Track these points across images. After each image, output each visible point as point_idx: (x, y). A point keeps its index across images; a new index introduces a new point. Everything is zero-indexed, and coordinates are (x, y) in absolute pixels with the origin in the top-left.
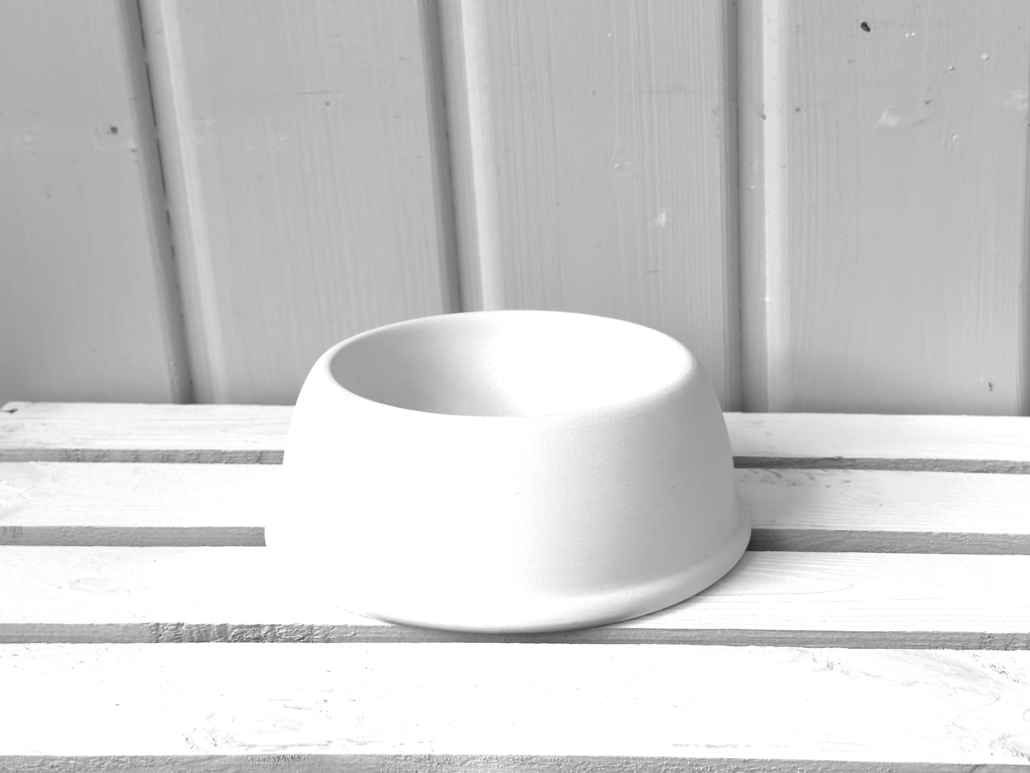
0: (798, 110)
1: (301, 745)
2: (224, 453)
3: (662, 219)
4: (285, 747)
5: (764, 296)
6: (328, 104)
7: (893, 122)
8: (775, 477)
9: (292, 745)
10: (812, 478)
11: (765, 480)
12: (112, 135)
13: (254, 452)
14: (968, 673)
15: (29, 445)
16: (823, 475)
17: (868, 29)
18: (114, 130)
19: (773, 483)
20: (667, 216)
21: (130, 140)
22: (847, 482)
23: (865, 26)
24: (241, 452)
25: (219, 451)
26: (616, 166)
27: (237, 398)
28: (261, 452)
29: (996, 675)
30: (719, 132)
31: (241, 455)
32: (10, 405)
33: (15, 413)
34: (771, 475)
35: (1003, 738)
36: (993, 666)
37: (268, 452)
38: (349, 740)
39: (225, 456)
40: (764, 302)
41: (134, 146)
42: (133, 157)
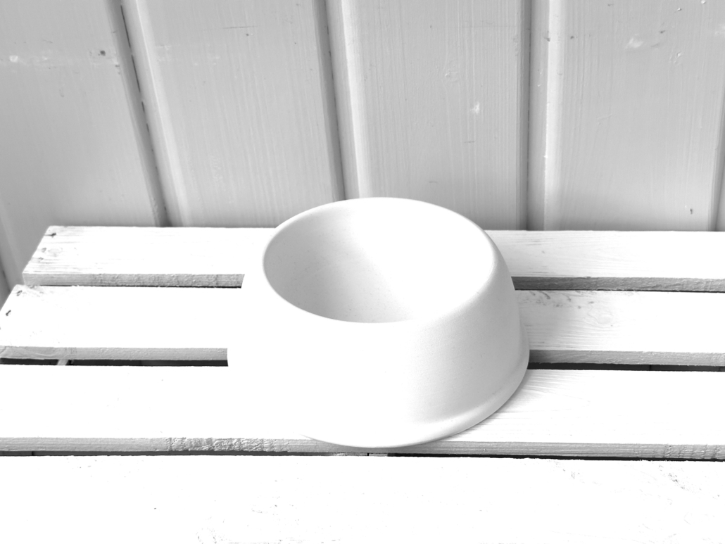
0: (572, 37)
3: (477, 109)
5: (544, 154)
6: (247, 35)
7: (637, 45)
8: (546, 298)
10: (570, 300)
11: (539, 302)
12: (101, 56)
13: (212, 275)
15: (69, 271)
16: (576, 296)
18: (103, 53)
19: (544, 305)
20: (480, 107)
21: (114, 59)
22: (592, 302)
24: (204, 275)
26: (446, 75)
28: (217, 275)
29: (671, 483)
30: (517, 52)
31: (205, 277)
32: (51, 229)
33: (55, 237)
34: (544, 296)
36: (670, 475)
37: (221, 275)
39: (195, 277)
40: (544, 159)
41: (117, 63)
42: (117, 70)
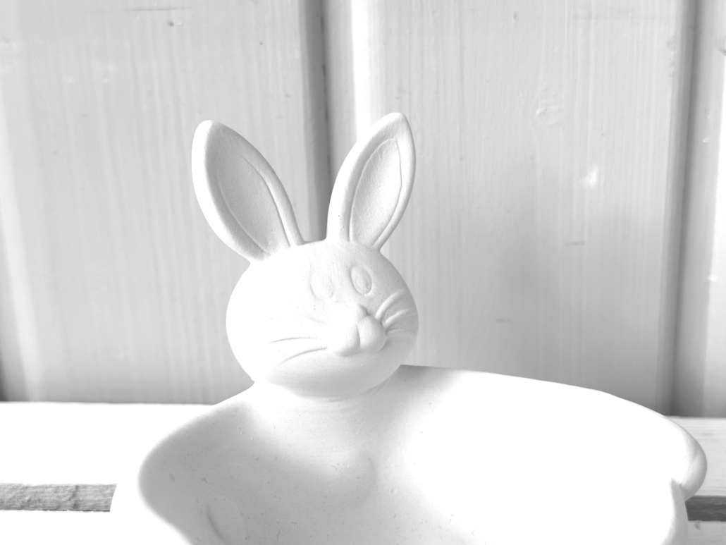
2: (27, 487)
5: (708, 273)
6: (171, 24)
13: (67, 487)
20: (599, 175)
24: (50, 486)
25: (18, 486)
26: (538, 111)
27: (54, 395)
28: (77, 487)
30: (672, 69)
31: (50, 490)
37: (85, 487)
39: (28, 491)
40: (707, 283)
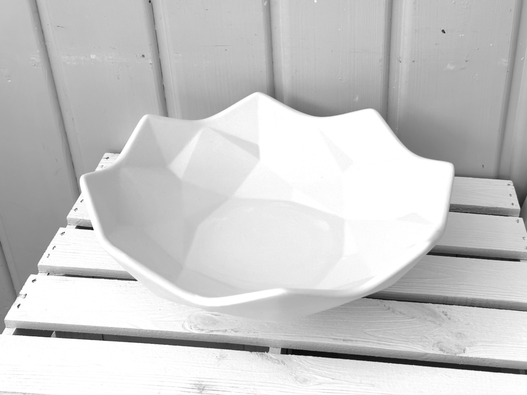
0: (413, 61)
1: (217, 331)
3: (357, 99)
4: (212, 331)
6: (226, 50)
7: (452, 68)
9: (215, 331)
12: (142, 58)
14: (434, 314)
17: (445, 33)
18: (143, 56)
20: (359, 98)
21: (150, 60)
23: (443, 31)
29: (443, 316)
30: (382, 68)
32: (106, 155)
33: (108, 159)
35: (437, 343)
36: (443, 312)
38: (232, 330)
41: (151, 62)
42: (151, 66)
